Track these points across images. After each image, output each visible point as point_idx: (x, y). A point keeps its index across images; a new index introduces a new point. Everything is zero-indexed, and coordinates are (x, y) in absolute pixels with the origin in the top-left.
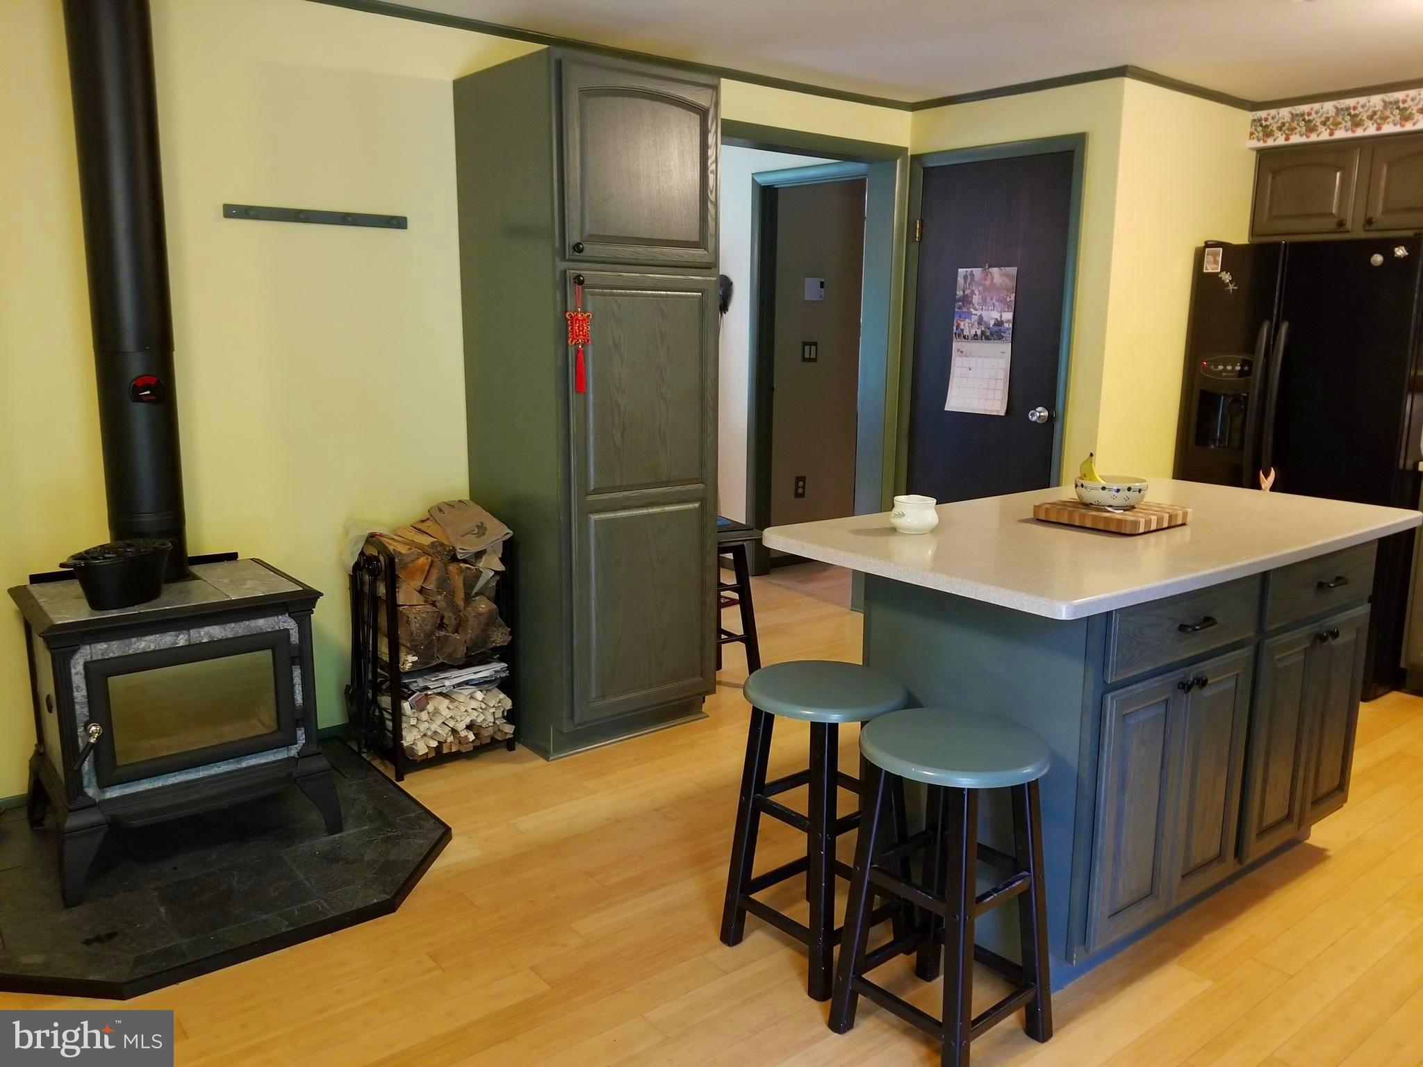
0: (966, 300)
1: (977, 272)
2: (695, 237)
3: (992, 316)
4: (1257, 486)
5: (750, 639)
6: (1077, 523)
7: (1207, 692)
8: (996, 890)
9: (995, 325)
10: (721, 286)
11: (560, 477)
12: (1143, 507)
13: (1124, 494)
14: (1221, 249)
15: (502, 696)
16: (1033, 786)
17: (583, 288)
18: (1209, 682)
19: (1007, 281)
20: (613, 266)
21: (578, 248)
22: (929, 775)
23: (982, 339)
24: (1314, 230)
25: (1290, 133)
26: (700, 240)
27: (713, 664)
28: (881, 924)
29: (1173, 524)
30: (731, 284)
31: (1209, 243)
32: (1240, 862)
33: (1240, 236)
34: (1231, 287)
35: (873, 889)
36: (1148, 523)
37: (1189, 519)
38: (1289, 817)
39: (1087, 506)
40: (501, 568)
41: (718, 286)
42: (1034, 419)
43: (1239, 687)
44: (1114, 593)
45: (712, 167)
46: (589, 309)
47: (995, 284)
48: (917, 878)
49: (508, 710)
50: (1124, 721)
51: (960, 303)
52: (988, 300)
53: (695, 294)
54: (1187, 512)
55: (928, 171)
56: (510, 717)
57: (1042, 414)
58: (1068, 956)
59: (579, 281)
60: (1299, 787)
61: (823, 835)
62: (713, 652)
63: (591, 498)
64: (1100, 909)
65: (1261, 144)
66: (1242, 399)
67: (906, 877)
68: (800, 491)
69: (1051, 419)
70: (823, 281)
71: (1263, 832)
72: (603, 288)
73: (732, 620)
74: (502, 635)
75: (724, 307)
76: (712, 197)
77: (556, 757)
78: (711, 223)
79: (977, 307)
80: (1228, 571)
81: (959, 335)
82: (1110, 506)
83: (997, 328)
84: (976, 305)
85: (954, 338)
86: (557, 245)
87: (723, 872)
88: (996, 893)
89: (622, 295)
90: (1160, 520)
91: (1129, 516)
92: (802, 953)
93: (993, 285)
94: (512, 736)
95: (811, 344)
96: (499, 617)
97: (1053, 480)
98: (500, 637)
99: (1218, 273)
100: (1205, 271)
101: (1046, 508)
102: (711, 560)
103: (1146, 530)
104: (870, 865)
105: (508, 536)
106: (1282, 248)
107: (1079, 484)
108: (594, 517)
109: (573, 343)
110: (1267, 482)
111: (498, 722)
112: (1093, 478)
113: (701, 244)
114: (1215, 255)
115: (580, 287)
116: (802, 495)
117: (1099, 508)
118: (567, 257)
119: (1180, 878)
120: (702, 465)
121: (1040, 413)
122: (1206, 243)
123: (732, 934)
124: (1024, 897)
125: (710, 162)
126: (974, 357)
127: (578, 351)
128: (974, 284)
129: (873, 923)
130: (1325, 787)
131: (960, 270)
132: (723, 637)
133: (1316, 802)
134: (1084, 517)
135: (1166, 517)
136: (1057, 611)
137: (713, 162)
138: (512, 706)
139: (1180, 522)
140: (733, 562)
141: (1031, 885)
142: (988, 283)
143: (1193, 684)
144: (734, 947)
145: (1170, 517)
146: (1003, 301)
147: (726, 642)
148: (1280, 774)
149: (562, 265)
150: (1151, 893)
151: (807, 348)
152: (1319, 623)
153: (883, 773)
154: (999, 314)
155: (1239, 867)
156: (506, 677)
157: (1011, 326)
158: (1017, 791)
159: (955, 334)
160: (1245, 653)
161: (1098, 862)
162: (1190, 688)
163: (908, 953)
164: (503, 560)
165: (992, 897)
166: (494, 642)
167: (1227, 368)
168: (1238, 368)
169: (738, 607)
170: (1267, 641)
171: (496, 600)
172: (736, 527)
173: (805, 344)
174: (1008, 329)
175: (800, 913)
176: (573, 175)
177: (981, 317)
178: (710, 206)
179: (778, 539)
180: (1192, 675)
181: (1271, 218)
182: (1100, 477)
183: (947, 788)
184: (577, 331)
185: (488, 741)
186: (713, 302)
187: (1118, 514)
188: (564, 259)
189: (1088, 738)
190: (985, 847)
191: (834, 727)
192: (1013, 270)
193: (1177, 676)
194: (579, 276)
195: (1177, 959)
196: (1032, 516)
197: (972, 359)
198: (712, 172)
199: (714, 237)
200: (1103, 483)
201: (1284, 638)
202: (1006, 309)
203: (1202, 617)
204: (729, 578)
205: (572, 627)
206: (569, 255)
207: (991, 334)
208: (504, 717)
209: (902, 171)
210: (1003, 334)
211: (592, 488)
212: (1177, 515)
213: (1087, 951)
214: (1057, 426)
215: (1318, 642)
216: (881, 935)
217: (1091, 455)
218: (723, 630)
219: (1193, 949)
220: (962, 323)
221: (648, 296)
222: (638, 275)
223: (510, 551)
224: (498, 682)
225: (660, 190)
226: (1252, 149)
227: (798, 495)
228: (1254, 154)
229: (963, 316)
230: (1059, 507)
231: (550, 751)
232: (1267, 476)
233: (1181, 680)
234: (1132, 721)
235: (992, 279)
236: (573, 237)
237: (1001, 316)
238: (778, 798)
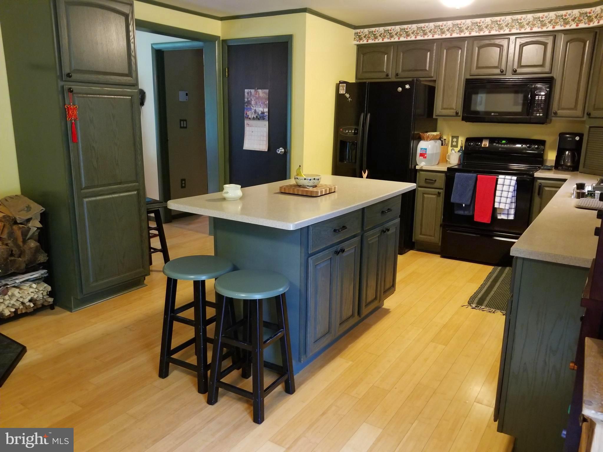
0: (249, 103)
1: (253, 91)
2: (126, 71)
3: (260, 110)
4: (361, 177)
5: (164, 250)
6: (296, 193)
7: (345, 254)
8: (271, 338)
9: (261, 113)
10: (140, 93)
11: (67, 182)
12: (320, 186)
13: (313, 181)
14: (345, 84)
15: (46, 285)
16: (283, 295)
17: (73, 94)
18: (345, 250)
19: (265, 95)
20: (87, 84)
21: (69, 75)
22: (243, 296)
23: (256, 119)
24: (377, 77)
25: (368, 39)
26: (129, 72)
27: (148, 263)
28: (227, 359)
29: (330, 192)
30: (145, 93)
31: (341, 82)
32: (360, 316)
33: (352, 80)
34: (349, 99)
35: (223, 345)
36: (322, 192)
37: (336, 190)
38: (376, 298)
39: (300, 186)
40: (40, 225)
41: (139, 93)
42: (279, 152)
43: (356, 251)
44: (310, 219)
45: (132, 41)
46: (76, 103)
47: (260, 96)
48: (241, 337)
49: (49, 291)
50: (316, 267)
51: (247, 104)
52: (258, 103)
53: (128, 97)
54: (335, 187)
55: (229, 47)
56: (51, 294)
57: (282, 150)
58: (300, 360)
59: (70, 91)
60: (379, 287)
61: (201, 327)
62: (147, 258)
63: (82, 191)
64: (310, 340)
65: (358, 43)
66: (355, 144)
67: (236, 338)
68: (183, 185)
69: (285, 153)
70: (187, 92)
71: (367, 305)
72: (83, 94)
73: (156, 243)
74: (43, 257)
75: (142, 103)
76: (133, 54)
77: (75, 310)
78: (134, 66)
79: (254, 106)
80: (350, 208)
81: (247, 118)
82: (308, 186)
83: (262, 115)
84: (253, 105)
85: (245, 119)
86: (58, 74)
87: (158, 349)
88: (271, 339)
89: (92, 97)
90: (326, 190)
91: (315, 189)
92: (194, 376)
93: (259, 97)
94: (52, 303)
95: (184, 120)
96: (41, 249)
97: (288, 176)
98: (42, 258)
99: (344, 94)
100: (340, 93)
101: (284, 188)
102: (144, 217)
103: (321, 195)
104: (221, 335)
105: (43, 211)
106: (367, 84)
107: (296, 178)
108: (86, 200)
109: (70, 119)
110: (365, 175)
111: (45, 297)
112: (301, 175)
113: (129, 75)
114: (343, 87)
115: (71, 93)
116: (185, 187)
117: (304, 187)
118: (64, 79)
119: (338, 325)
120: (137, 174)
121: (281, 150)
122: (340, 81)
123: (163, 373)
124: (282, 339)
125: (131, 38)
126: (254, 127)
127: (72, 123)
128: (251, 96)
129: (224, 359)
130: (388, 286)
131: (245, 90)
132: (152, 250)
133: (385, 292)
134: (299, 191)
135: (328, 189)
136: (289, 227)
137: (132, 38)
138: (52, 289)
139: (333, 191)
140: (155, 218)
141: (284, 335)
142: (257, 96)
143: (340, 251)
144: (165, 379)
145: (330, 189)
146: (264, 103)
147: (153, 252)
148: (372, 283)
149: (61, 83)
150: (329, 332)
151: (182, 122)
152: (383, 226)
153: (225, 297)
154: (263, 109)
155: (359, 319)
156: (47, 276)
157: (268, 114)
158: (277, 298)
159: (245, 117)
160: (357, 239)
161: (309, 322)
162: (338, 253)
163: (238, 369)
164: (41, 222)
165: (269, 341)
166: (39, 260)
167: (350, 132)
168: (353, 131)
169: (158, 238)
170: (365, 234)
171: (39, 241)
172: (155, 202)
173: (181, 120)
174: (267, 115)
175: (193, 360)
176: (65, 41)
177: (255, 111)
178: (133, 58)
179: (174, 205)
180: (339, 248)
181: (363, 72)
182: (304, 175)
183: (251, 300)
184: (71, 114)
185: (41, 306)
186: (137, 101)
187: (311, 189)
188: (62, 80)
189: (303, 275)
190: (266, 322)
191: (203, 282)
192: (267, 91)
193: (334, 249)
194: (70, 88)
195: (339, 356)
196: (279, 191)
197: (253, 128)
198: (132, 43)
199: (135, 72)
200: (305, 177)
201: (371, 232)
202: (265, 107)
203: (342, 226)
204: (153, 225)
205: (78, 251)
206: (65, 78)
207: (260, 117)
208: (47, 295)
209: (218, 46)
210: (265, 118)
211: (84, 186)
212: (332, 188)
213: (306, 357)
214: (288, 155)
215: (383, 233)
216: (227, 363)
217: (300, 166)
218: (152, 247)
219: (345, 351)
220: (248, 113)
221: (105, 98)
222: (99, 88)
223: (44, 218)
224: (43, 279)
225: (108, 50)
226: (355, 44)
227: (182, 187)
228: (356, 47)
229: (248, 110)
230: (289, 187)
231: (72, 308)
232: (365, 173)
233: (335, 250)
234: (318, 267)
235: (259, 94)
236: (66, 70)
237: (263, 110)
238: (181, 315)
